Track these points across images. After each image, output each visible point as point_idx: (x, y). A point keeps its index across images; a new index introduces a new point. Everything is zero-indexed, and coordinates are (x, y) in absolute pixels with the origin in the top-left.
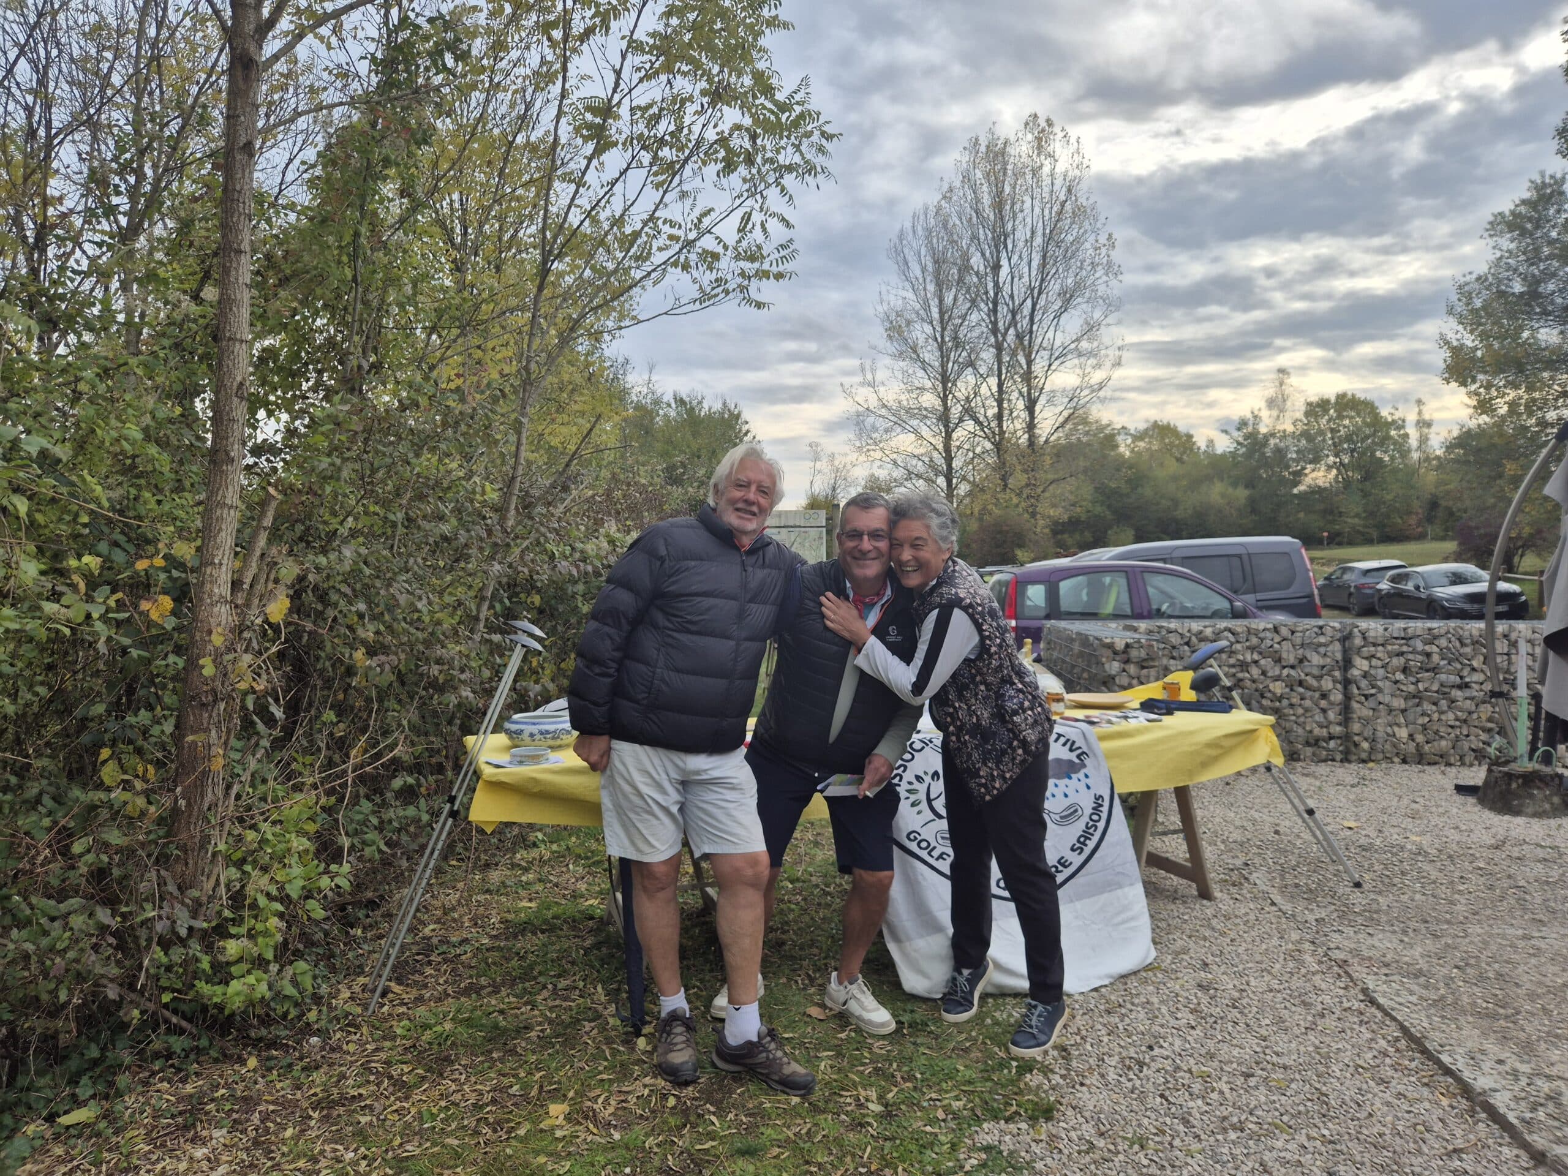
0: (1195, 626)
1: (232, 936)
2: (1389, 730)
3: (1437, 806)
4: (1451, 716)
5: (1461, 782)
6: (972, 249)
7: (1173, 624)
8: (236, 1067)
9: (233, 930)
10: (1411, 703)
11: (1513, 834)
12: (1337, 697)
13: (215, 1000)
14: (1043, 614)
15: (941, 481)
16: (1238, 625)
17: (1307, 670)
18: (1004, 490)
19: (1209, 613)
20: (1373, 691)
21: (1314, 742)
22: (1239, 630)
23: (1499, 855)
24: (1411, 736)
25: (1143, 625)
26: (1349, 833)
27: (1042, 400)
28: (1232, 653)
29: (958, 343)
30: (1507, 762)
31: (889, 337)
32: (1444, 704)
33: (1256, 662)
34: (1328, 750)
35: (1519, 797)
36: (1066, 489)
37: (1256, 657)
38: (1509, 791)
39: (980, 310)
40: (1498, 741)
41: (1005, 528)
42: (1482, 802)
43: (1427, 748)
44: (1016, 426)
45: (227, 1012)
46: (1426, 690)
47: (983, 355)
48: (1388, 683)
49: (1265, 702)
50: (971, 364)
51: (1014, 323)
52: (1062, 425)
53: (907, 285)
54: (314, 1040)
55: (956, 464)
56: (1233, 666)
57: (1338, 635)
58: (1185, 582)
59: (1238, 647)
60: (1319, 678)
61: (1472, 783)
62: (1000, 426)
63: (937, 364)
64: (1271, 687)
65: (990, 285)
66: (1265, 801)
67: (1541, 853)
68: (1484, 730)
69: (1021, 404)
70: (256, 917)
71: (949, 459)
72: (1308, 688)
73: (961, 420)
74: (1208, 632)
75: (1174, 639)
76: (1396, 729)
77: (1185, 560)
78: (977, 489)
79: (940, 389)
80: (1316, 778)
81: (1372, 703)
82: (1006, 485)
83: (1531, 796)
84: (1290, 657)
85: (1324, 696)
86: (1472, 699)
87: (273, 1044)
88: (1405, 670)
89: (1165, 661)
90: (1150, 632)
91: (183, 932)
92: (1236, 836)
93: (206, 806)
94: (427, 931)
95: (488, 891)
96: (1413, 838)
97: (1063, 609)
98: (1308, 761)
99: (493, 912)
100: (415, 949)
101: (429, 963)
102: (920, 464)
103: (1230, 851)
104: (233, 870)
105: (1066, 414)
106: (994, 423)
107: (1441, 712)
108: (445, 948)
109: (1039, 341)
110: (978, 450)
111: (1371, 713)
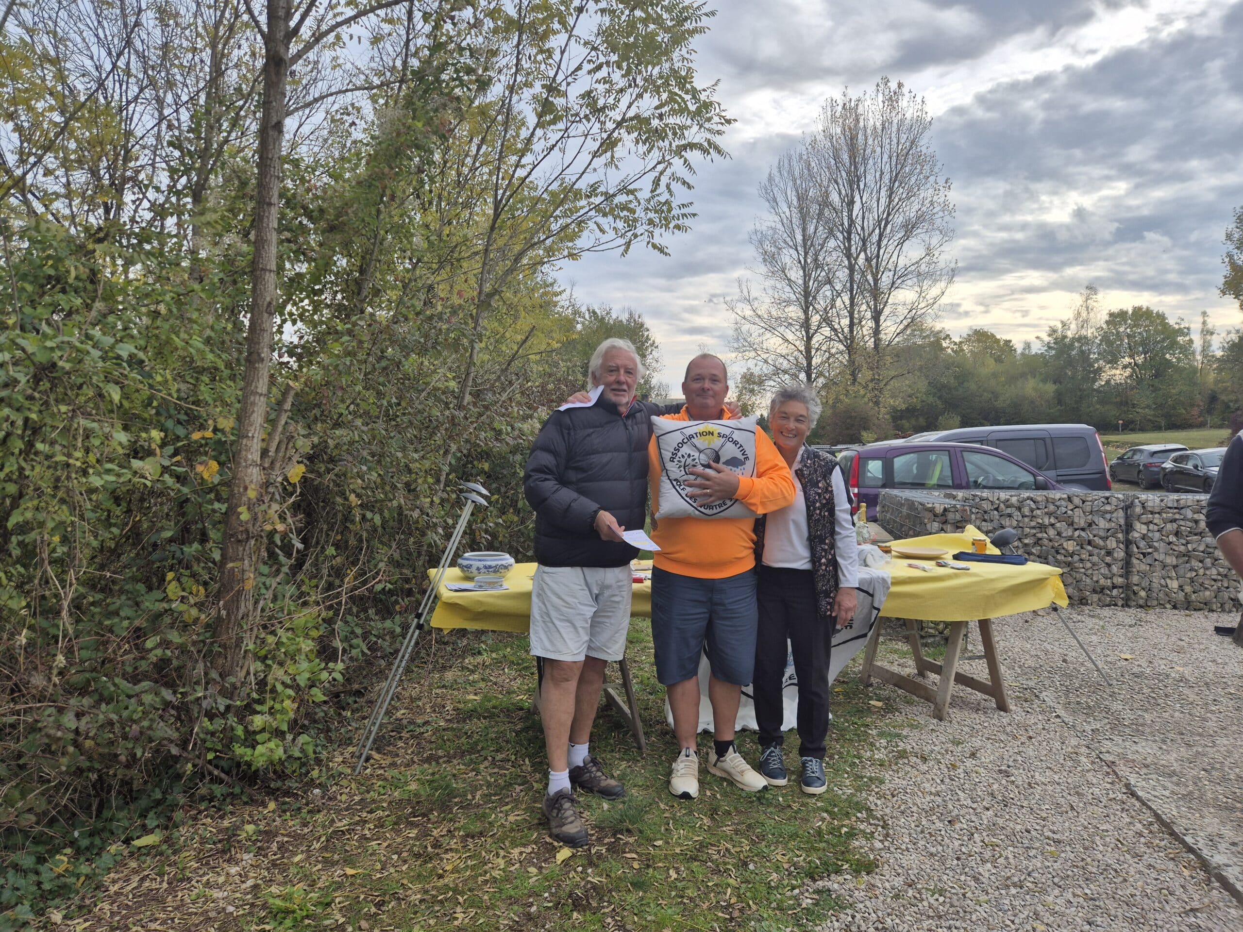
0: (1003, 495)
1: (258, 713)
2: (1162, 581)
3: (1200, 644)
4: (1214, 571)
6: (831, 189)
7: (985, 494)
8: (260, 809)
9: (258, 708)
10: (1181, 561)
12: (1120, 554)
13: (246, 758)
14: (880, 483)
15: (803, 376)
16: (1039, 495)
17: (1095, 532)
18: (853, 383)
19: (1016, 485)
20: (1150, 550)
21: (1100, 590)
22: (1039, 499)
24: (1181, 587)
25: (960, 494)
26: (1125, 663)
27: (886, 312)
28: (1033, 517)
29: (818, 266)
31: (765, 261)
32: (1208, 561)
33: (1052, 525)
34: (1111, 597)
36: (904, 384)
37: (1052, 520)
39: (836, 238)
41: (853, 414)
43: (1194, 596)
44: (863, 333)
45: (253, 768)
46: (1194, 550)
47: (839, 275)
48: (1162, 544)
49: (1059, 557)
50: (829, 282)
51: (864, 249)
52: (902, 332)
53: (777, 219)
54: (317, 791)
55: (815, 362)
56: (1034, 528)
57: (1122, 504)
58: (997, 460)
59: (1039, 512)
60: (1105, 539)
62: (851, 333)
63: (801, 282)
64: (1065, 545)
65: (846, 218)
66: (1057, 636)
69: (868, 315)
70: (274, 699)
71: (809, 358)
72: (1096, 547)
73: (819, 327)
74: (1014, 500)
75: (986, 505)
76: (1168, 581)
77: (997, 443)
78: (832, 383)
79: (803, 302)
80: (1100, 619)
81: (1149, 560)
82: (855, 380)
84: (1081, 522)
85: (1109, 553)
87: (288, 793)
88: (1177, 534)
89: (978, 523)
90: (966, 500)
91: (222, 709)
92: (1031, 663)
93: (240, 616)
94: (399, 714)
95: (444, 686)
96: (1178, 668)
97: (896, 480)
98: (1095, 605)
99: (448, 702)
100: (390, 727)
101: (401, 738)
102: (786, 362)
103: (1025, 674)
104: (259, 664)
105: (905, 323)
106: (846, 330)
107: (1207, 569)
108: (412, 727)
109: (885, 264)
110: (833, 351)
111: (1148, 568)
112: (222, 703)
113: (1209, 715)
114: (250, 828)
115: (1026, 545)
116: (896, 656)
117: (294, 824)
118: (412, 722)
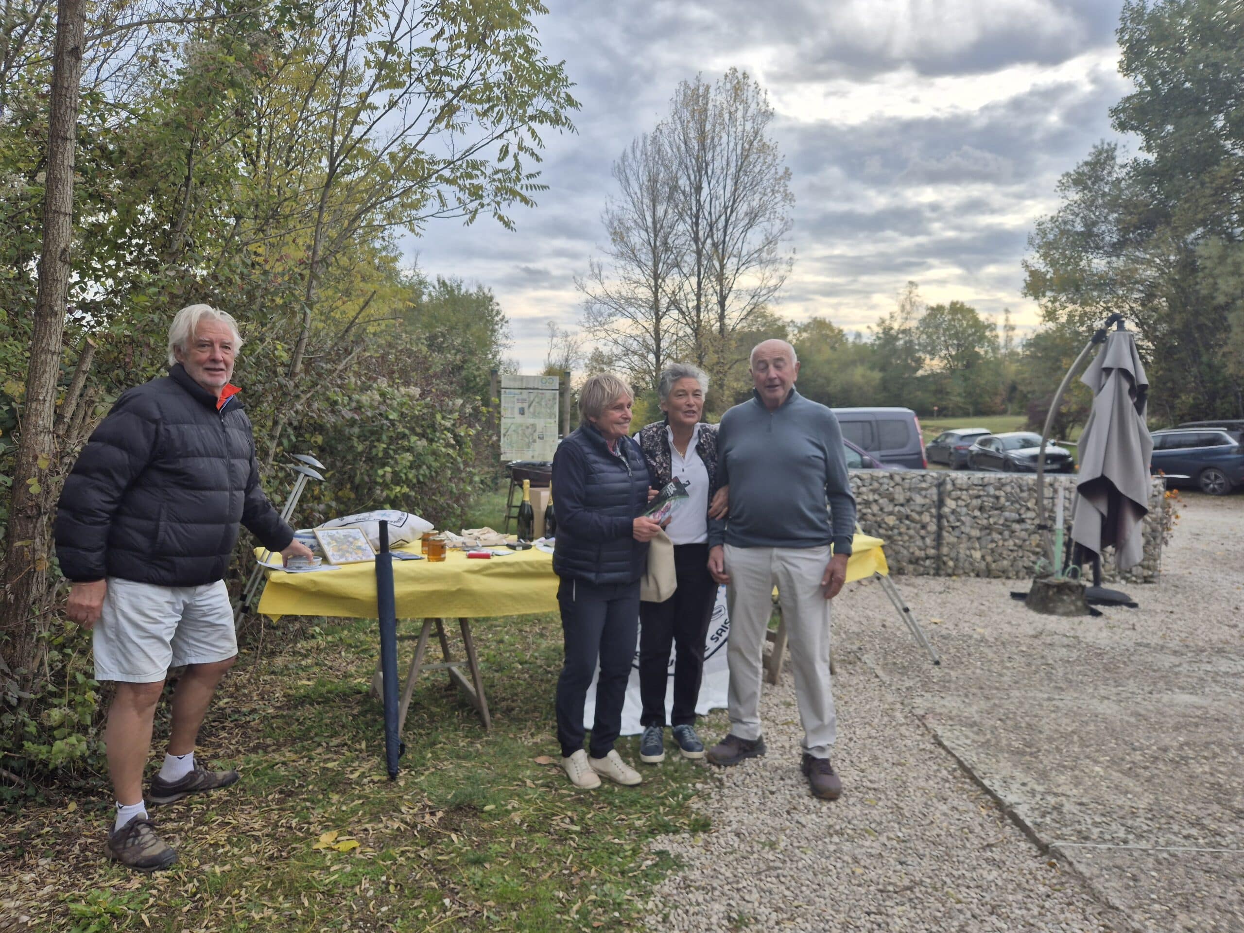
1: (55, 706)
2: (968, 552)
3: (998, 607)
4: (1011, 542)
5: (1016, 591)
6: (680, 173)
8: (59, 810)
9: (55, 701)
10: (984, 533)
11: (1048, 627)
12: (933, 527)
13: (41, 756)
15: (651, 357)
16: (865, 473)
17: (912, 508)
20: (958, 524)
21: (915, 561)
22: (865, 477)
23: (1037, 642)
24: (983, 558)
26: (934, 626)
27: (731, 297)
29: (667, 249)
30: (1047, 576)
31: (614, 240)
32: (1006, 533)
33: (876, 501)
34: (924, 567)
35: (1054, 601)
37: (876, 497)
38: (1047, 597)
39: (685, 222)
40: (1042, 561)
42: (1029, 604)
43: (993, 565)
44: (710, 317)
45: (50, 767)
46: (995, 523)
47: (687, 258)
48: (968, 518)
49: (882, 531)
50: (678, 265)
51: (711, 235)
52: (745, 318)
53: (629, 199)
55: (663, 344)
57: (936, 482)
59: (864, 489)
60: (920, 513)
61: (1022, 591)
62: (698, 316)
63: (650, 264)
64: (886, 520)
65: (694, 203)
66: (877, 604)
67: (1066, 641)
68: (1033, 553)
69: (715, 299)
70: (74, 691)
71: (658, 340)
72: (913, 521)
73: (668, 309)
76: (973, 552)
79: (653, 284)
80: (915, 587)
81: (957, 533)
82: (702, 362)
83: (1062, 601)
84: (900, 497)
85: (924, 527)
86: (1026, 530)
87: (91, 792)
88: (981, 509)
91: (13, 702)
92: (855, 630)
93: (31, 600)
94: (222, 703)
95: (273, 673)
96: (979, 630)
98: (910, 575)
99: (278, 689)
101: (224, 728)
102: (635, 343)
103: (851, 641)
104: (55, 653)
105: (748, 308)
106: (694, 313)
107: (1005, 540)
108: (236, 716)
109: (730, 250)
110: (681, 334)
111: (955, 540)
112: (13, 696)
118: (237, 711)
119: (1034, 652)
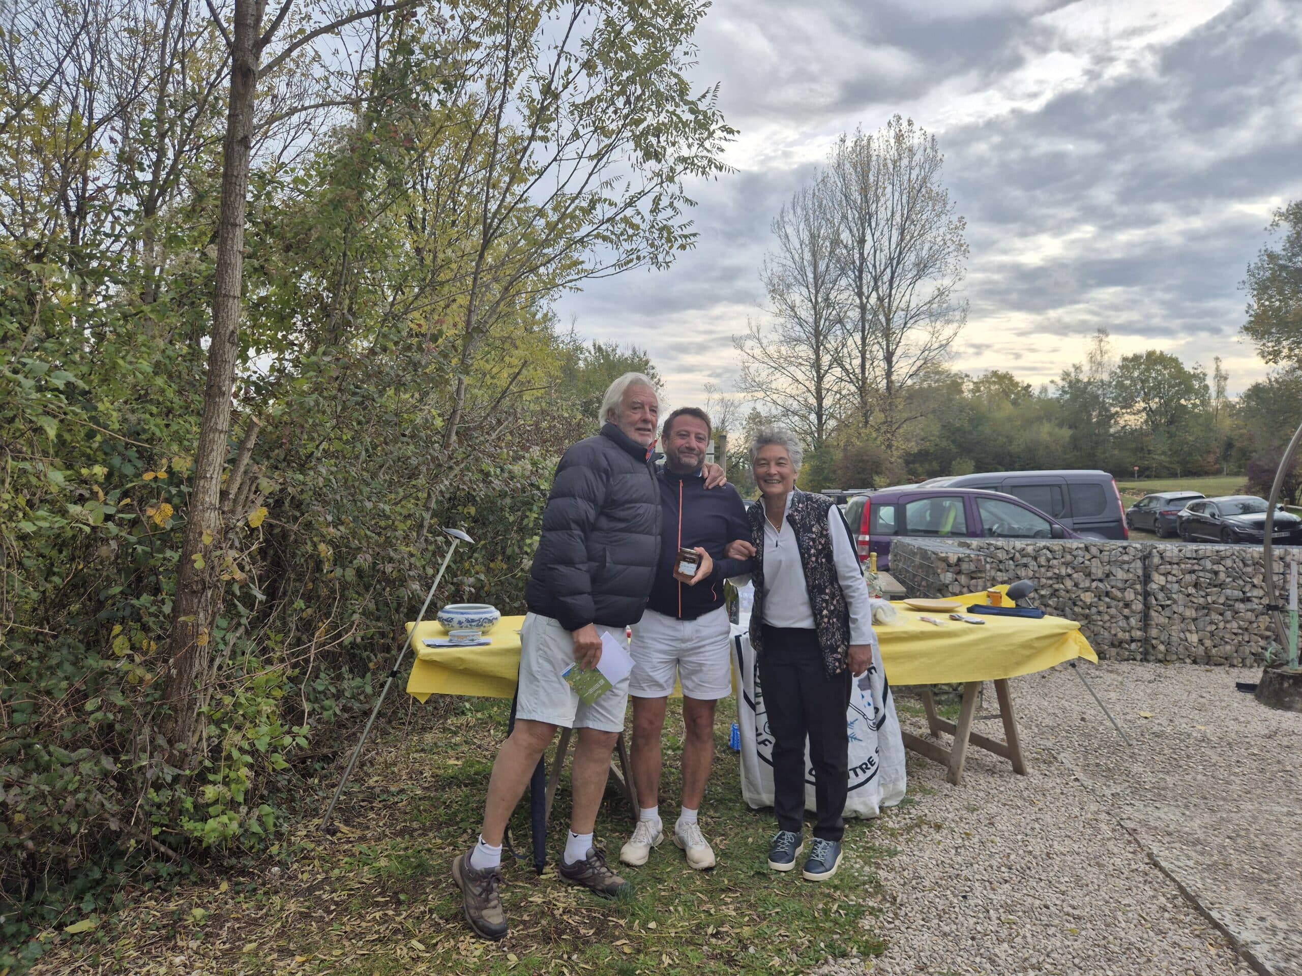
0: (1019, 544)
1: (210, 782)
2: (1182, 635)
3: (1221, 701)
4: (1234, 625)
5: (1242, 681)
6: (842, 227)
7: (1000, 542)
8: (211, 890)
9: (211, 777)
10: (1201, 613)
11: (1284, 726)
12: (1138, 606)
13: (196, 834)
14: (892, 531)
15: (813, 417)
16: (1056, 544)
17: (1113, 583)
18: (865, 426)
19: (1032, 533)
20: (1169, 602)
21: (1118, 644)
22: (1056, 548)
23: (1271, 744)
24: (1201, 641)
25: (975, 542)
26: (1145, 721)
27: (899, 352)
28: (1049, 567)
29: (829, 303)
30: (1281, 665)
31: (772, 297)
32: (1229, 614)
33: (1069, 575)
34: (1130, 651)
35: (1291, 695)
36: (917, 427)
37: (1070, 571)
38: (1281, 689)
39: (847, 277)
40: (1274, 647)
41: (865, 458)
42: (1259, 698)
43: (1214, 651)
44: (876, 374)
45: (204, 845)
46: (1214, 603)
47: (850, 314)
48: (1181, 596)
49: (1076, 609)
50: (840, 321)
51: (876, 288)
52: (914, 374)
53: (788, 255)
54: (276, 869)
55: (827, 402)
56: (1050, 578)
57: (1140, 554)
58: (1012, 506)
59: (1055, 562)
60: (1122, 590)
61: (1251, 682)
62: (863, 373)
63: (811, 320)
64: (1082, 597)
65: (857, 256)
66: (1074, 693)
68: (1262, 637)
69: (881, 355)
70: (230, 767)
71: (820, 398)
72: (1114, 598)
73: (830, 367)
74: (1030, 549)
75: (1001, 555)
76: (1188, 635)
77: (1014, 488)
78: (843, 425)
79: (814, 342)
80: (1119, 674)
81: (1167, 612)
82: (867, 422)
83: (1300, 694)
84: (1099, 572)
85: (1127, 605)
86: (1252, 611)
87: (243, 872)
88: (1196, 585)
89: (993, 573)
90: (980, 549)
91: (169, 779)
92: (1048, 721)
93: (194, 674)
94: (371, 782)
95: (423, 750)
96: (1199, 727)
97: (909, 527)
98: (1113, 660)
99: (427, 768)
100: (361, 797)
101: (372, 809)
102: (795, 403)
103: (1043, 734)
104: (213, 727)
105: (919, 363)
106: (858, 371)
107: (1227, 622)
108: (385, 796)
109: (895, 304)
110: (844, 392)
111: (1167, 620)
112: (169, 773)
113: (1232, 777)
114: (198, 912)
115: (1042, 596)
116: (908, 715)
117: (249, 907)
118: (385, 791)
119: (1268, 755)
